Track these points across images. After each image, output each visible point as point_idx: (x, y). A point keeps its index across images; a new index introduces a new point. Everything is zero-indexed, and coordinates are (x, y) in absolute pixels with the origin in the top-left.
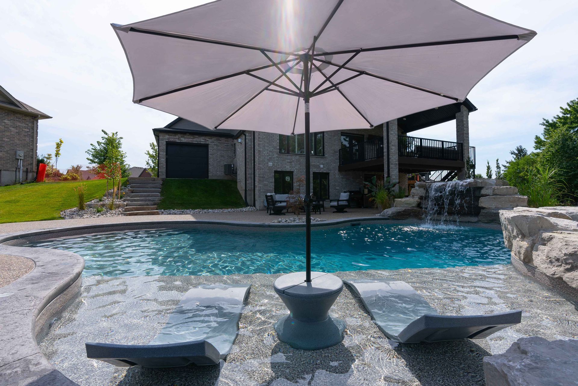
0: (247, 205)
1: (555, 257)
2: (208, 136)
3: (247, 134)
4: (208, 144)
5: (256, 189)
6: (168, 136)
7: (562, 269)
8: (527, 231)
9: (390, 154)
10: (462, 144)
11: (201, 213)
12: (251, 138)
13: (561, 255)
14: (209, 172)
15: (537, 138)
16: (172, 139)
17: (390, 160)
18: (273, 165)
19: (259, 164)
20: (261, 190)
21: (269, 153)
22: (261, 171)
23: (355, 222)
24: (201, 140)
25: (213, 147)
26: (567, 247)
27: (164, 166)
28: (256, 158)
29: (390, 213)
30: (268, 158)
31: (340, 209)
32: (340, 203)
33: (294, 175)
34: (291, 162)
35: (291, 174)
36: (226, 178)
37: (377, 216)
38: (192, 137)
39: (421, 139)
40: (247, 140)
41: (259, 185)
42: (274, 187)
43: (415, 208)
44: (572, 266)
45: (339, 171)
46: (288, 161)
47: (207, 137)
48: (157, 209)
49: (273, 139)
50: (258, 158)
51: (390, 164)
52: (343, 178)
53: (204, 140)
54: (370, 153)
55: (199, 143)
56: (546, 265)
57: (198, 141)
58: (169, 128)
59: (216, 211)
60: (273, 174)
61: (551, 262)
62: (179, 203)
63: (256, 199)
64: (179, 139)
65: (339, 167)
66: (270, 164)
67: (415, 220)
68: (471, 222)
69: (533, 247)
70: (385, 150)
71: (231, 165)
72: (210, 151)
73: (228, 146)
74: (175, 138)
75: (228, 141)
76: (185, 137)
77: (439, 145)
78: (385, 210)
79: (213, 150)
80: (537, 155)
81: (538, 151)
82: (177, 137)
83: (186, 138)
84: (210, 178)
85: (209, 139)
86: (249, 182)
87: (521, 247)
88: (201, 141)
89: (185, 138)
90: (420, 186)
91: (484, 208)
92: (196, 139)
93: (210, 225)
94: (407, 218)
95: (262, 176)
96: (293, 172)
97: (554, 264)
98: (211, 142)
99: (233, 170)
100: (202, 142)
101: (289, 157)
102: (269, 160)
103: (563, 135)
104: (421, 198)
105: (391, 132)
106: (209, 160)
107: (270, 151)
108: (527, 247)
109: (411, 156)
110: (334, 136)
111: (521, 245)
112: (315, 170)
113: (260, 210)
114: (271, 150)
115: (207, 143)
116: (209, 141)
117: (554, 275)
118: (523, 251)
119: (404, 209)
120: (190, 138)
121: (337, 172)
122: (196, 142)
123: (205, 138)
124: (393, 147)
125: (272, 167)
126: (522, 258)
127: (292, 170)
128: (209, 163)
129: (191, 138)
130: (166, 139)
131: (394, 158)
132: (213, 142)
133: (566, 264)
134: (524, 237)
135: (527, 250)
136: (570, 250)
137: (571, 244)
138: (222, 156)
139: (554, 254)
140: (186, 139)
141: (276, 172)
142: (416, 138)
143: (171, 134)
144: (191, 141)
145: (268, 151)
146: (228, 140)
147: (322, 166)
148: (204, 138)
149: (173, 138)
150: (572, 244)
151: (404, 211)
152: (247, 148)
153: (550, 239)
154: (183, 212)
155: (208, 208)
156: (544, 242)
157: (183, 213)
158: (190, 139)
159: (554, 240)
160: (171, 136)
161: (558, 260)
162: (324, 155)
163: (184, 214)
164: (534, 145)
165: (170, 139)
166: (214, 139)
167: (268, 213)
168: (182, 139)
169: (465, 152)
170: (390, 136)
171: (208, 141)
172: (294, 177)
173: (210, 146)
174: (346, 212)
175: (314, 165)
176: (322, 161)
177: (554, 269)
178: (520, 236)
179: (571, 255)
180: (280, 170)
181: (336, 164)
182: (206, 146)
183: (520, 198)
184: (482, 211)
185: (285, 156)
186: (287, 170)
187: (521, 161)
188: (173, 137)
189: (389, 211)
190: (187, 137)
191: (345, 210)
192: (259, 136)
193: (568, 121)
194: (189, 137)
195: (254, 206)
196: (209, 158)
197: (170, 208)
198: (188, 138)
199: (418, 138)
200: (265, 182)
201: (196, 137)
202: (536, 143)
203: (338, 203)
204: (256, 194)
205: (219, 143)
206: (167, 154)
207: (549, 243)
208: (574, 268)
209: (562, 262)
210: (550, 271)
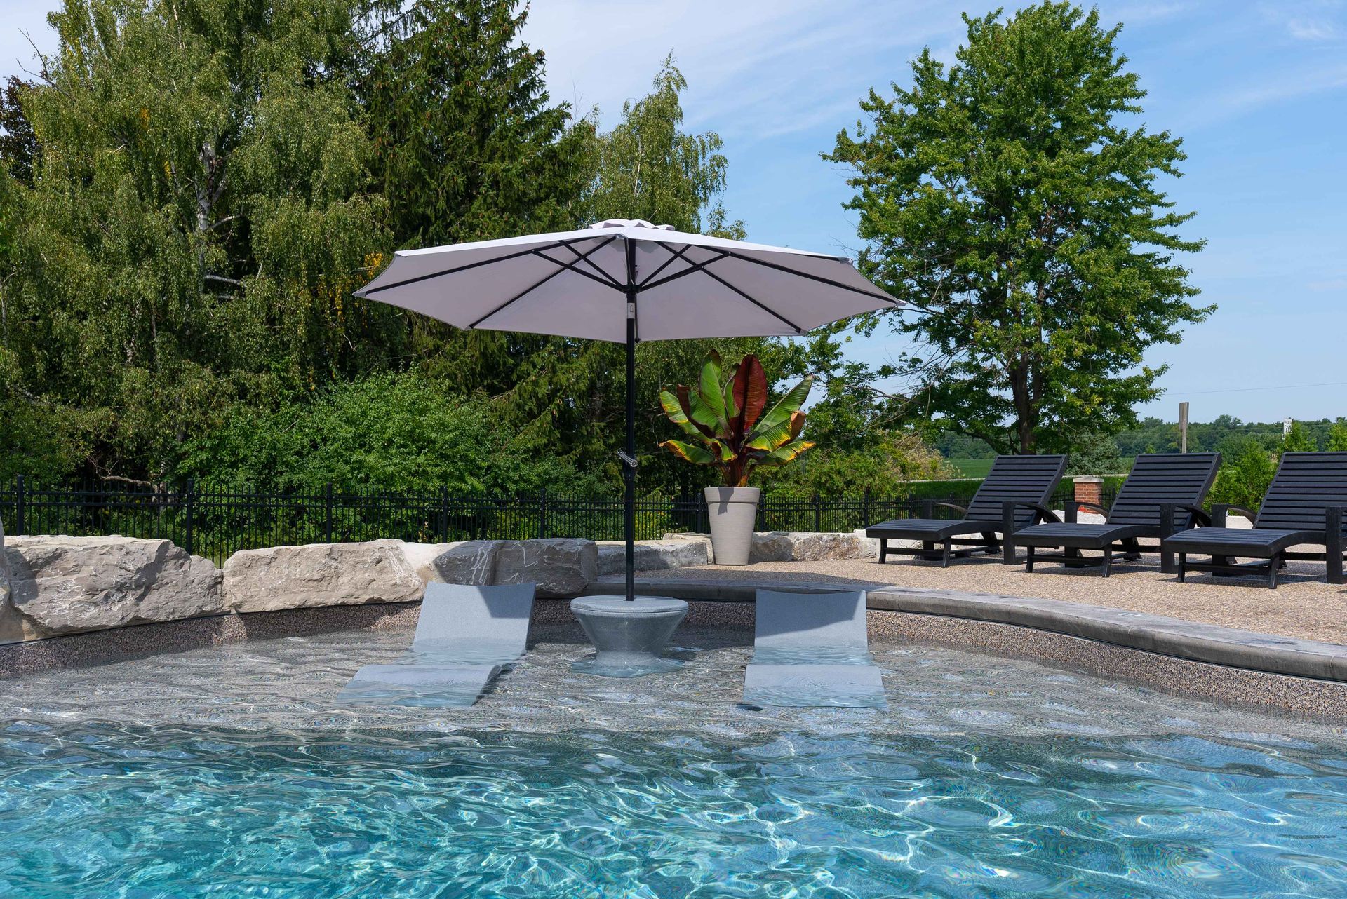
1: (117, 582)
7: (130, 599)
56: (93, 611)
69: (10, 593)
97: (111, 600)
117: (123, 618)
133: (138, 586)
137: (132, 549)
153: (55, 557)
156: (31, 571)
161: (120, 587)
177: (115, 609)
207: (47, 570)
208: (148, 589)
209: (129, 589)
210: (114, 614)
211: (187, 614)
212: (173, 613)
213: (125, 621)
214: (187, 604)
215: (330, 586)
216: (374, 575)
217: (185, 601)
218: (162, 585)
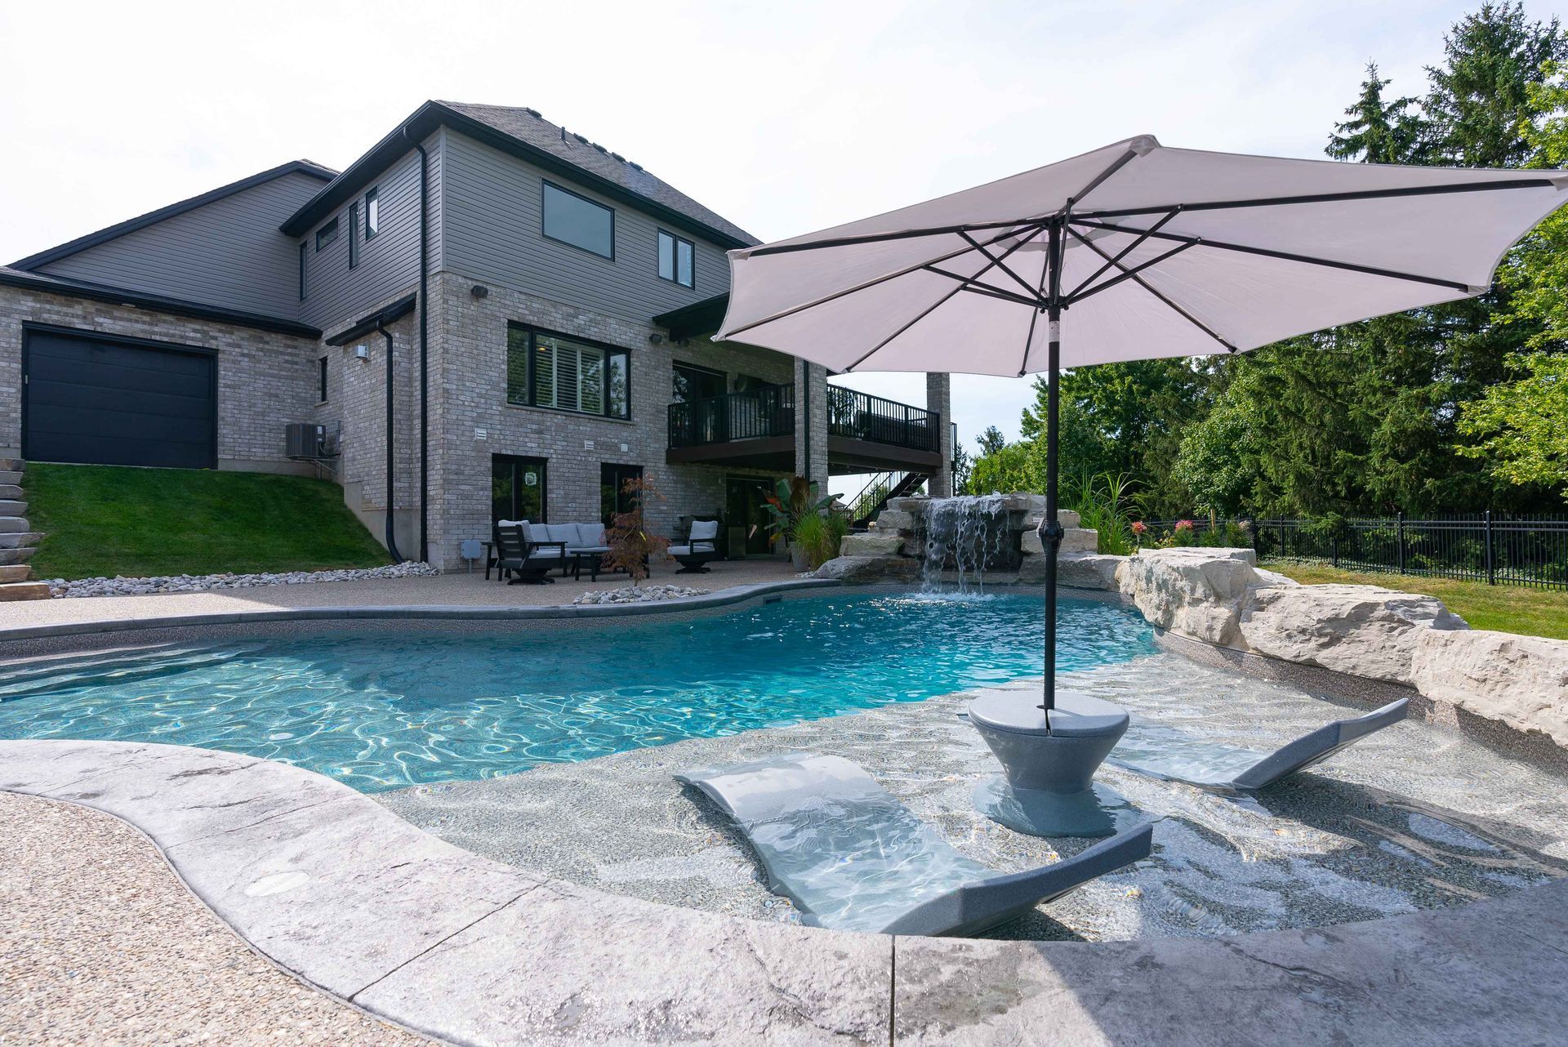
0: (396, 558)
1: (1298, 626)
2: (214, 321)
3: (397, 335)
4: (217, 351)
5: (429, 507)
6: (35, 301)
7: (1313, 644)
8: (1228, 588)
9: (812, 429)
10: (938, 416)
11: (235, 585)
12: (408, 347)
13: (1311, 624)
14: (220, 448)
15: (1026, 412)
16: (55, 317)
17: (812, 442)
18: (489, 435)
19: (446, 431)
20: (452, 512)
21: (476, 400)
22: (452, 452)
23: (772, 594)
24: (190, 334)
25: (234, 362)
26: (1318, 608)
27: (13, 415)
28: (430, 414)
29: (843, 570)
30: (475, 415)
31: (693, 565)
32: (698, 548)
33: (549, 469)
34: (540, 432)
35: (540, 463)
36: (288, 469)
37: (804, 578)
38: (146, 319)
39: (869, 397)
40: (395, 354)
41: (446, 496)
42: (490, 503)
43: (893, 557)
44: (1331, 638)
45: (667, 463)
46: (534, 427)
47: (211, 324)
48: (28, 579)
49: (488, 359)
50: (440, 411)
51: (811, 452)
52: (676, 482)
53: (199, 335)
54: (745, 422)
55: (180, 341)
56: (1278, 643)
57: (173, 336)
58: (30, 271)
59: (293, 578)
60: (490, 464)
61: (1289, 636)
62: (128, 555)
63: (430, 537)
64: (85, 318)
65: (667, 452)
66: (481, 433)
67: (893, 585)
68: (1006, 584)
69: (1238, 617)
70: (799, 417)
71: (314, 428)
72: (226, 374)
73: (296, 363)
74: (66, 314)
75: (296, 348)
76: (116, 313)
77: (900, 415)
78: (829, 563)
79: (240, 371)
80: (1027, 447)
81: (1027, 439)
82: (78, 309)
83: (121, 319)
84: (221, 467)
85: (220, 331)
86: (402, 485)
87: (1214, 618)
88: (187, 338)
89: (115, 318)
90: (903, 507)
91: (1028, 554)
92: (166, 326)
93: (351, 621)
94: (878, 580)
95: (454, 467)
96: (546, 460)
97: (1293, 639)
98: (229, 345)
99: (323, 444)
100: (193, 339)
101: (535, 416)
102: (478, 421)
103: (1068, 411)
104: (905, 533)
105: (816, 375)
106: (221, 406)
107: (480, 396)
108: (1229, 617)
109: (850, 436)
110: (656, 369)
111: (1216, 614)
112: (607, 456)
113: (448, 572)
114: (484, 392)
115: (213, 344)
116: (219, 339)
117: (1298, 657)
118: (1219, 626)
119: (869, 558)
120: (137, 321)
121: (662, 464)
122: (166, 339)
123: (206, 328)
124: (818, 412)
125: (486, 442)
126: (1217, 638)
127: (544, 456)
128: (221, 414)
129: (144, 323)
130: (25, 313)
131: (820, 438)
132: (239, 346)
133: (1320, 636)
134: (1219, 599)
135: (1228, 622)
136: (1328, 613)
137: (1326, 603)
138: (271, 395)
139: (1295, 622)
140: (121, 323)
141: (497, 458)
142: (861, 394)
143: (49, 296)
144: (142, 331)
145: (475, 395)
146: (295, 343)
147: (624, 448)
148: (198, 327)
149: (58, 313)
150: (1329, 603)
151: (870, 564)
152: (396, 378)
153: (1275, 599)
154: (158, 585)
155: (257, 570)
156: (1260, 606)
157: (162, 589)
158: (139, 326)
159: (1283, 600)
160: (48, 302)
161: (1303, 631)
162: (629, 417)
163: (165, 593)
164: (1020, 427)
165: (46, 316)
166: (239, 335)
167: (487, 578)
168: (101, 320)
169: (944, 432)
170: (812, 383)
171: (215, 338)
172: (551, 474)
173: (226, 356)
174: (708, 570)
175: (604, 443)
176: (625, 433)
177: (1295, 647)
178: (1212, 599)
179: (1329, 620)
180: (509, 453)
181: (661, 445)
182: (209, 357)
183: (1088, 533)
184: (1026, 560)
185: (523, 413)
186: (530, 454)
187: (996, 459)
188: (56, 308)
189: (839, 565)
190: (126, 315)
191: (706, 565)
192: (446, 346)
193: (1074, 385)
194: (134, 316)
195: (424, 557)
196: (220, 398)
197: (94, 574)
198: (130, 320)
199: (864, 395)
200: (463, 487)
201: (165, 322)
202: (1024, 423)
203: (692, 549)
204: (430, 523)
205: (262, 350)
206: (25, 371)
207: (1271, 607)
208: (1334, 641)
209: (1312, 635)
210: (1289, 651)
211: (1372, 675)
212: (1354, 667)
213: (1300, 659)
214: (1374, 666)
215: (1493, 693)
216: (1553, 699)
217: (1372, 662)
218: (1353, 641)
